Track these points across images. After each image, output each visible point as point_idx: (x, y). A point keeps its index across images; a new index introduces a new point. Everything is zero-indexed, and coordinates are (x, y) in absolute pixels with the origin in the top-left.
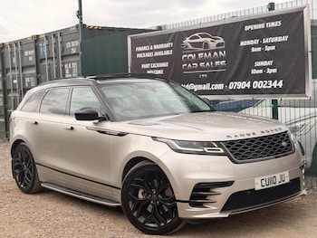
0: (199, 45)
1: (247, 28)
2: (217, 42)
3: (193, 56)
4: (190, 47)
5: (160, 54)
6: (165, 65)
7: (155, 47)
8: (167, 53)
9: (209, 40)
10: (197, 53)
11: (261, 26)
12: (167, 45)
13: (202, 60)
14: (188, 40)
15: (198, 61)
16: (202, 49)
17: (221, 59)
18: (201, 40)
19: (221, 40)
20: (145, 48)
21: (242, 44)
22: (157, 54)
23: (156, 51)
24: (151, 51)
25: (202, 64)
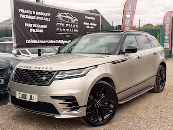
0: (66, 19)
1: (86, 17)
2: (75, 20)
3: (63, 25)
4: (62, 19)
5: (42, 19)
6: (45, 27)
7: (37, 13)
8: (47, 19)
9: (71, 18)
10: (65, 23)
13: (68, 28)
14: (60, 15)
16: (68, 22)
17: (76, 29)
18: (67, 17)
19: (77, 20)
20: (28, 12)
21: (84, 23)
22: (38, 18)
23: (38, 16)
24: (33, 15)
25: (68, 30)
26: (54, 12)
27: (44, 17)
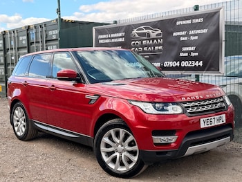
0: (143, 34)
1: (178, 23)
2: (157, 32)
3: (139, 43)
4: (137, 36)
5: (116, 40)
7: (112, 35)
8: (121, 40)
9: (150, 31)
10: (142, 41)
11: (189, 22)
12: (120, 35)
14: (135, 31)
15: (143, 46)
16: (146, 38)
17: (159, 45)
18: (145, 31)
19: (160, 32)
20: (105, 36)
21: (174, 34)
22: (113, 40)
23: (113, 38)
24: (109, 38)
25: (145, 48)
26: (128, 29)
27: (118, 37)
